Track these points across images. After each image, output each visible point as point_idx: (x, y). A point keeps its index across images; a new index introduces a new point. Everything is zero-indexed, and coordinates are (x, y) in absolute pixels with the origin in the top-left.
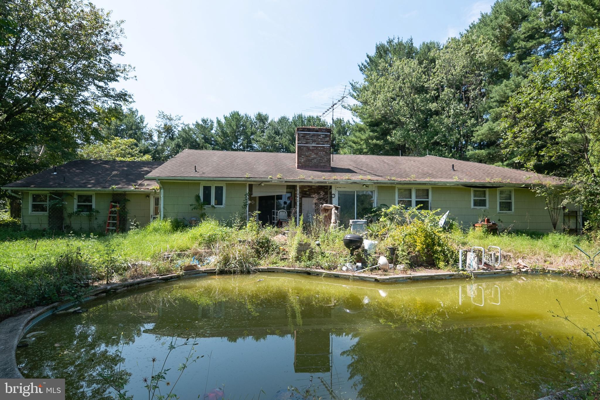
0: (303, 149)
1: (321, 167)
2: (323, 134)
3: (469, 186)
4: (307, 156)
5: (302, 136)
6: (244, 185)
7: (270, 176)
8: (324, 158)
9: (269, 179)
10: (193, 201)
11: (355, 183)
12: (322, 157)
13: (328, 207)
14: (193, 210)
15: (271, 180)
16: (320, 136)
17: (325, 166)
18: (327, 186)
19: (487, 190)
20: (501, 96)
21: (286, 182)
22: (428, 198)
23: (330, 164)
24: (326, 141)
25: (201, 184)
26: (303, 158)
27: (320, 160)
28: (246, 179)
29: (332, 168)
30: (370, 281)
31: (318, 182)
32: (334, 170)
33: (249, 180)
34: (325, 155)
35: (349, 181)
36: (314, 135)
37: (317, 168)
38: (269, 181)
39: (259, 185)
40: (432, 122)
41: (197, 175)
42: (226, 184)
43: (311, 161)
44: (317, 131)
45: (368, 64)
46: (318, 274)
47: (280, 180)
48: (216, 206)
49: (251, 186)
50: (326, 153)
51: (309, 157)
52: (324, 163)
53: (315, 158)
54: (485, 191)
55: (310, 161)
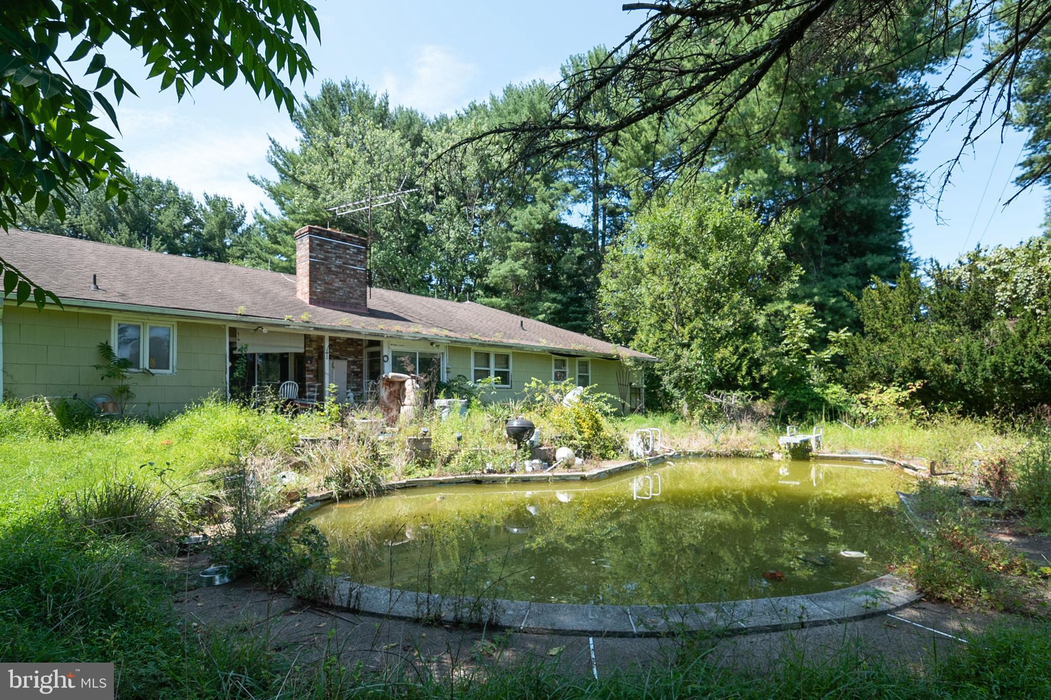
0: (319, 268)
1: (351, 305)
2: (354, 248)
3: (554, 352)
4: (326, 283)
5: (318, 245)
6: (220, 329)
7: (290, 317)
8: (355, 290)
9: (285, 322)
10: (92, 357)
11: (425, 339)
12: (352, 288)
13: (398, 377)
14: (106, 378)
15: (289, 323)
16: (349, 249)
17: (357, 304)
18: (361, 340)
19: (567, 359)
20: (524, 225)
21: (316, 329)
22: (507, 367)
23: (366, 303)
24: (359, 261)
25: (113, 319)
26: (319, 285)
27: (349, 292)
28: (239, 318)
29: (369, 310)
30: (574, 480)
31: (371, 334)
32: (373, 313)
33: (245, 319)
34: (357, 286)
35: (418, 335)
36: (338, 246)
37: (344, 306)
38: (284, 326)
39: (256, 330)
40: (425, 244)
41: (99, 296)
42: (178, 322)
43: (334, 294)
44: (344, 240)
45: (306, 112)
46: (494, 482)
47: (307, 325)
48: (152, 371)
49: (233, 332)
50: (359, 281)
51: (331, 284)
52: (356, 299)
53: (342, 288)
54: (564, 361)
55: (333, 292)
